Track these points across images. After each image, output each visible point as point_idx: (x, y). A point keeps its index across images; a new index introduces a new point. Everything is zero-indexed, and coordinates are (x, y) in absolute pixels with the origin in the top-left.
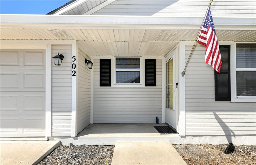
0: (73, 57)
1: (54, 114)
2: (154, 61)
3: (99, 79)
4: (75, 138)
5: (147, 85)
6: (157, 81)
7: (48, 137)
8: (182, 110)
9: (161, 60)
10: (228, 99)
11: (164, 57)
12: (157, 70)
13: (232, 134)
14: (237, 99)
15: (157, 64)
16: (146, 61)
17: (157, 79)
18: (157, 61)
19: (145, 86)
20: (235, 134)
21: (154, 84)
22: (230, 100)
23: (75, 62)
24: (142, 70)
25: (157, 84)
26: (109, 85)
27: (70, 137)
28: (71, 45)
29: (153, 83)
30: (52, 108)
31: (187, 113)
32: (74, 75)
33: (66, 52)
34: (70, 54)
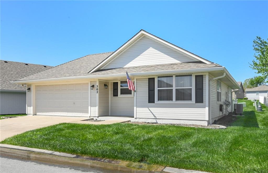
0: (97, 86)
1: (91, 108)
3: (113, 92)
4: (98, 117)
7: (90, 116)
8: (135, 107)
10: (154, 102)
14: (158, 102)
20: (157, 118)
22: (154, 103)
23: (97, 88)
27: (96, 117)
28: (96, 81)
30: (91, 105)
31: (137, 108)
32: (97, 93)
33: (95, 84)
34: (96, 85)
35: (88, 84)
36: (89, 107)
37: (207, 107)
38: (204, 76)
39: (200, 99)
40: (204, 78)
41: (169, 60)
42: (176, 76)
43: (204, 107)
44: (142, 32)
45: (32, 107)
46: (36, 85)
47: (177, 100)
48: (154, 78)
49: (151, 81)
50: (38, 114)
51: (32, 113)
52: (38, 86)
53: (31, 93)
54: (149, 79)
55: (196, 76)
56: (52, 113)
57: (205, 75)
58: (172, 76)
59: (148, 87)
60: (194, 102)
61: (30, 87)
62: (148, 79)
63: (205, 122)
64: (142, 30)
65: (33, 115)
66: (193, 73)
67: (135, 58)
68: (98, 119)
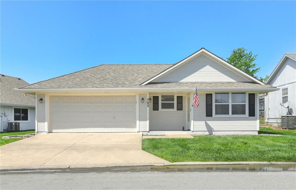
1: (140, 122)
2: (182, 97)
3: (152, 106)
5: (178, 110)
6: (183, 108)
7: (138, 131)
9: (185, 96)
11: (187, 95)
12: (183, 102)
13: (213, 130)
14: (215, 116)
15: (183, 99)
16: (178, 97)
17: (183, 106)
18: (183, 97)
19: (177, 110)
20: (215, 130)
21: (182, 110)
22: (212, 116)
23: (148, 101)
24: (175, 102)
25: (183, 109)
26: (158, 110)
27: (147, 131)
28: (147, 94)
29: (181, 108)
30: (139, 119)
31: (194, 122)
32: (148, 106)
33: (144, 97)
34: (147, 98)
35: (135, 96)
36: (138, 122)
37: (258, 119)
38: (255, 95)
39: (252, 114)
40: (255, 96)
41: (226, 79)
42: (232, 93)
43: (256, 120)
44: (203, 50)
45: (46, 124)
46: (50, 95)
47: (233, 114)
48: (211, 94)
49: (209, 96)
50: (54, 131)
51: (47, 130)
52: (53, 96)
53: (45, 105)
54: (207, 94)
55: (249, 94)
56: (80, 129)
57: (257, 94)
58: (228, 93)
59: (205, 102)
60: (248, 116)
61: (42, 97)
62: (205, 95)
63: (256, 132)
64: (203, 48)
65: (48, 133)
66: (246, 92)
67: (192, 74)
68: (149, 134)
